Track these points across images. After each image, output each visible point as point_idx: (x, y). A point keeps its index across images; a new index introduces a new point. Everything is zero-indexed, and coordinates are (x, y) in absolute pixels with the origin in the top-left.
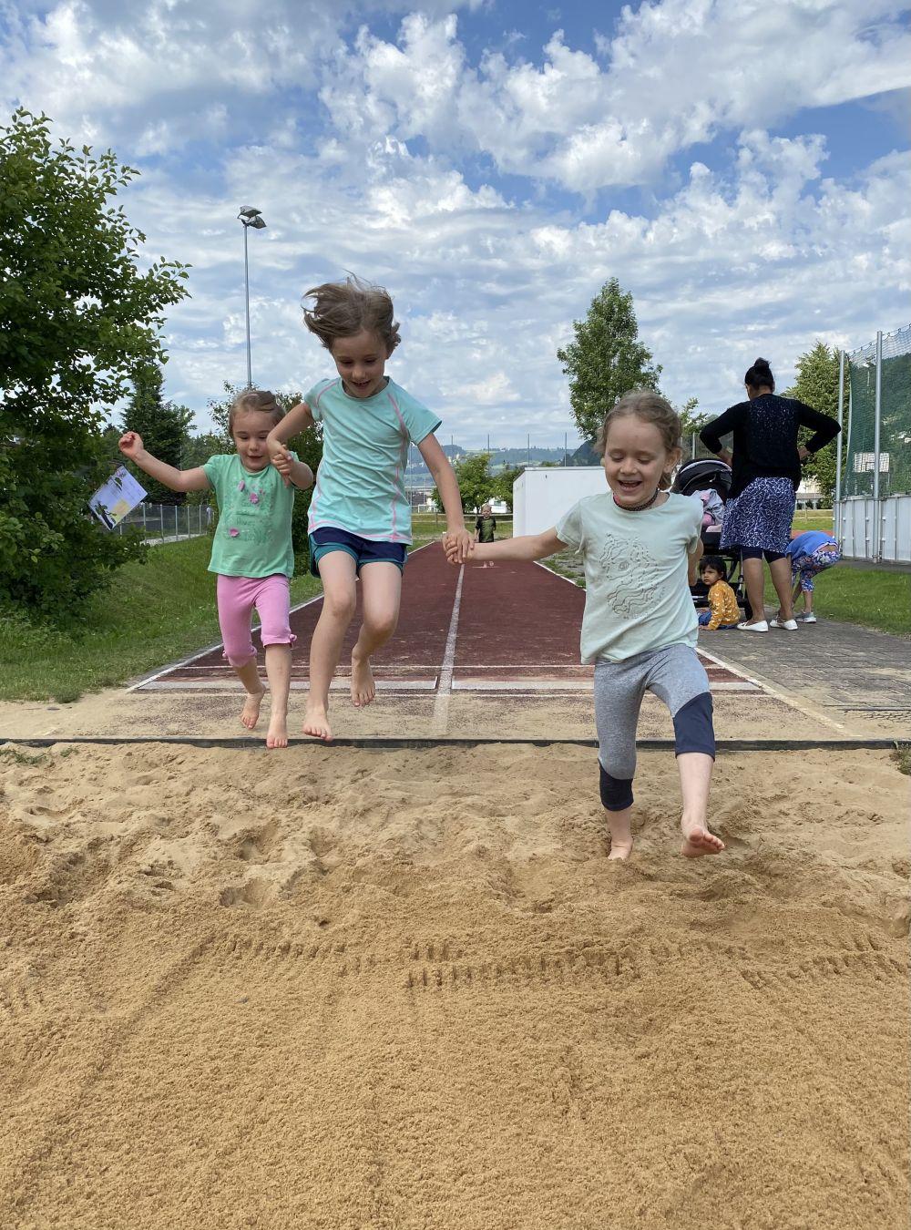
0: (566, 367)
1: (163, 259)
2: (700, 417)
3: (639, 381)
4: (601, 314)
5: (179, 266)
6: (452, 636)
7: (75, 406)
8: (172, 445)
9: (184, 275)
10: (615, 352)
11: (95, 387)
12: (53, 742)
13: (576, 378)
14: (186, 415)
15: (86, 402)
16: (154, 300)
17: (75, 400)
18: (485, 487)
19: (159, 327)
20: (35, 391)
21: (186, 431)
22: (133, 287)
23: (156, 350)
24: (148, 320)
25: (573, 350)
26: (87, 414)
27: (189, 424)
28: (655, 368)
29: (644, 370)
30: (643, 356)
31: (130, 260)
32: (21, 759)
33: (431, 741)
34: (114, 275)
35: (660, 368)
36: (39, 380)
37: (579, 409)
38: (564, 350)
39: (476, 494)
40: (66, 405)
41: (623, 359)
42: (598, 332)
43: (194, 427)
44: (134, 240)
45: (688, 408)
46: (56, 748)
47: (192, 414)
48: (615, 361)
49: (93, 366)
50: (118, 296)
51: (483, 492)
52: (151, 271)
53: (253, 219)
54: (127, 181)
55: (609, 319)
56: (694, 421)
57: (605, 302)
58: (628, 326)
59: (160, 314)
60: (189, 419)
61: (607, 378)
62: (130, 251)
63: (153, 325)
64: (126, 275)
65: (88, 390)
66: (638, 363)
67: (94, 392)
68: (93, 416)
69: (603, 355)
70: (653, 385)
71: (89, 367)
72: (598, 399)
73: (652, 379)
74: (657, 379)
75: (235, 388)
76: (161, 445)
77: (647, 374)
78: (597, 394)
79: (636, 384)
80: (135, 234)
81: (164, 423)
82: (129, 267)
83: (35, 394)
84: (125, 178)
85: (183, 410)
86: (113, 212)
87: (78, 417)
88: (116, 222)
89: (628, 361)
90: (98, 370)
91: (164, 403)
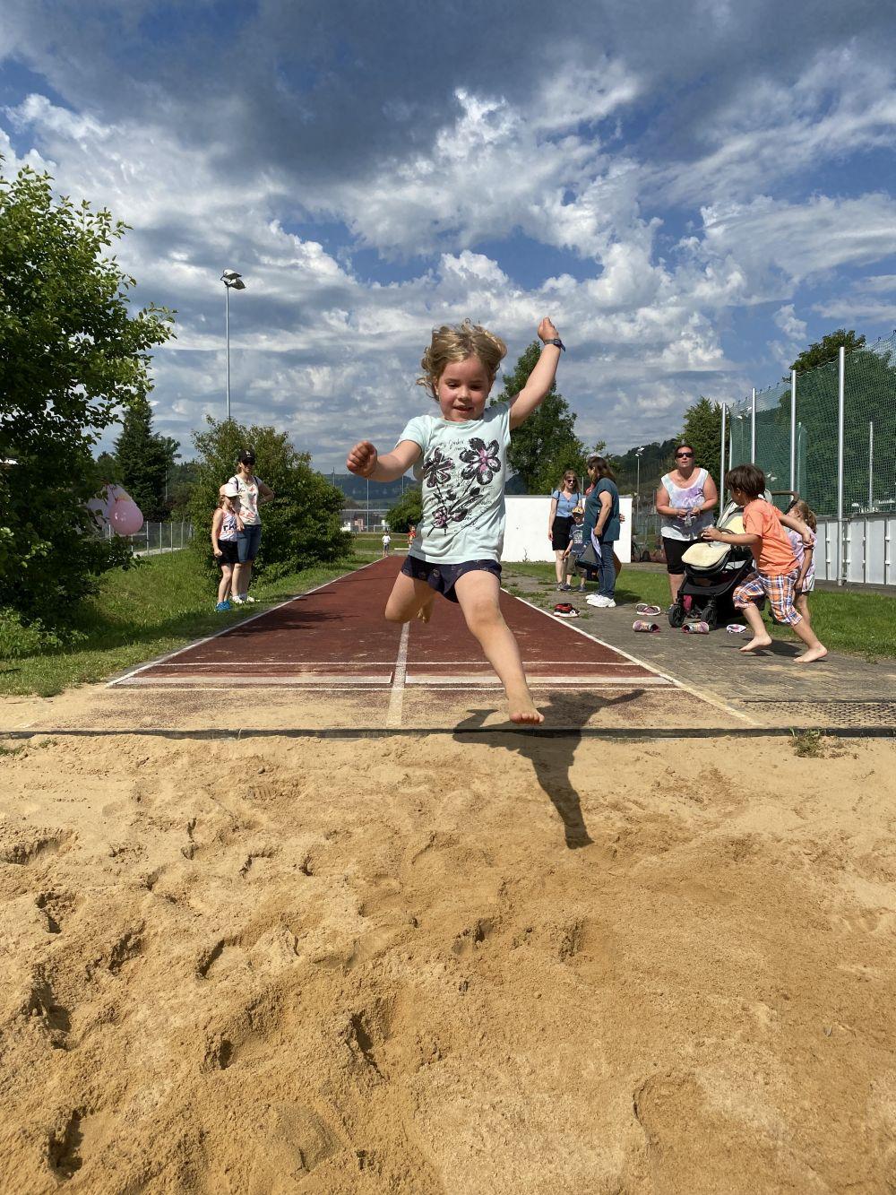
3: (558, 426)
5: (166, 311)
6: (405, 636)
7: (67, 429)
8: (159, 470)
11: (87, 413)
12: (32, 734)
14: (172, 446)
15: (78, 426)
16: (143, 339)
17: (67, 424)
19: (146, 363)
20: (30, 415)
21: (171, 459)
22: (123, 327)
23: (143, 379)
24: (136, 357)
26: (79, 436)
27: (174, 453)
28: (571, 416)
29: (561, 417)
30: (561, 406)
31: (122, 303)
34: (107, 316)
35: (575, 416)
36: (35, 405)
40: (59, 428)
43: (179, 456)
44: (126, 285)
46: (35, 740)
47: (178, 444)
49: (86, 395)
50: (109, 335)
52: (141, 315)
53: (234, 281)
54: (121, 234)
59: (148, 352)
60: (175, 449)
62: (121, 295)
63: (140, 362)
64: (117, 316)
65: (80, 416)
66: (557, 411)
67: (86, 418)
68: (84, 439)
70: (569, 430)
71: (81, 395)
72: (524, 440)
73: (568, 425)
74: (572, 425)
75: (216, 421)
76: (148, 469)
77: (563, 421)
78: (522, 437)
79: (555, 428)
80: (127, 279)
81: (152, 451)
82: (120, 309)
83: (31, 418)
84: (120, 231)
85: (170, 441)
86: (107, 260)
87: (71, 439)
88: (109, 270)
89: (548, 409)
90: (90, 398)
91: (152, 434)
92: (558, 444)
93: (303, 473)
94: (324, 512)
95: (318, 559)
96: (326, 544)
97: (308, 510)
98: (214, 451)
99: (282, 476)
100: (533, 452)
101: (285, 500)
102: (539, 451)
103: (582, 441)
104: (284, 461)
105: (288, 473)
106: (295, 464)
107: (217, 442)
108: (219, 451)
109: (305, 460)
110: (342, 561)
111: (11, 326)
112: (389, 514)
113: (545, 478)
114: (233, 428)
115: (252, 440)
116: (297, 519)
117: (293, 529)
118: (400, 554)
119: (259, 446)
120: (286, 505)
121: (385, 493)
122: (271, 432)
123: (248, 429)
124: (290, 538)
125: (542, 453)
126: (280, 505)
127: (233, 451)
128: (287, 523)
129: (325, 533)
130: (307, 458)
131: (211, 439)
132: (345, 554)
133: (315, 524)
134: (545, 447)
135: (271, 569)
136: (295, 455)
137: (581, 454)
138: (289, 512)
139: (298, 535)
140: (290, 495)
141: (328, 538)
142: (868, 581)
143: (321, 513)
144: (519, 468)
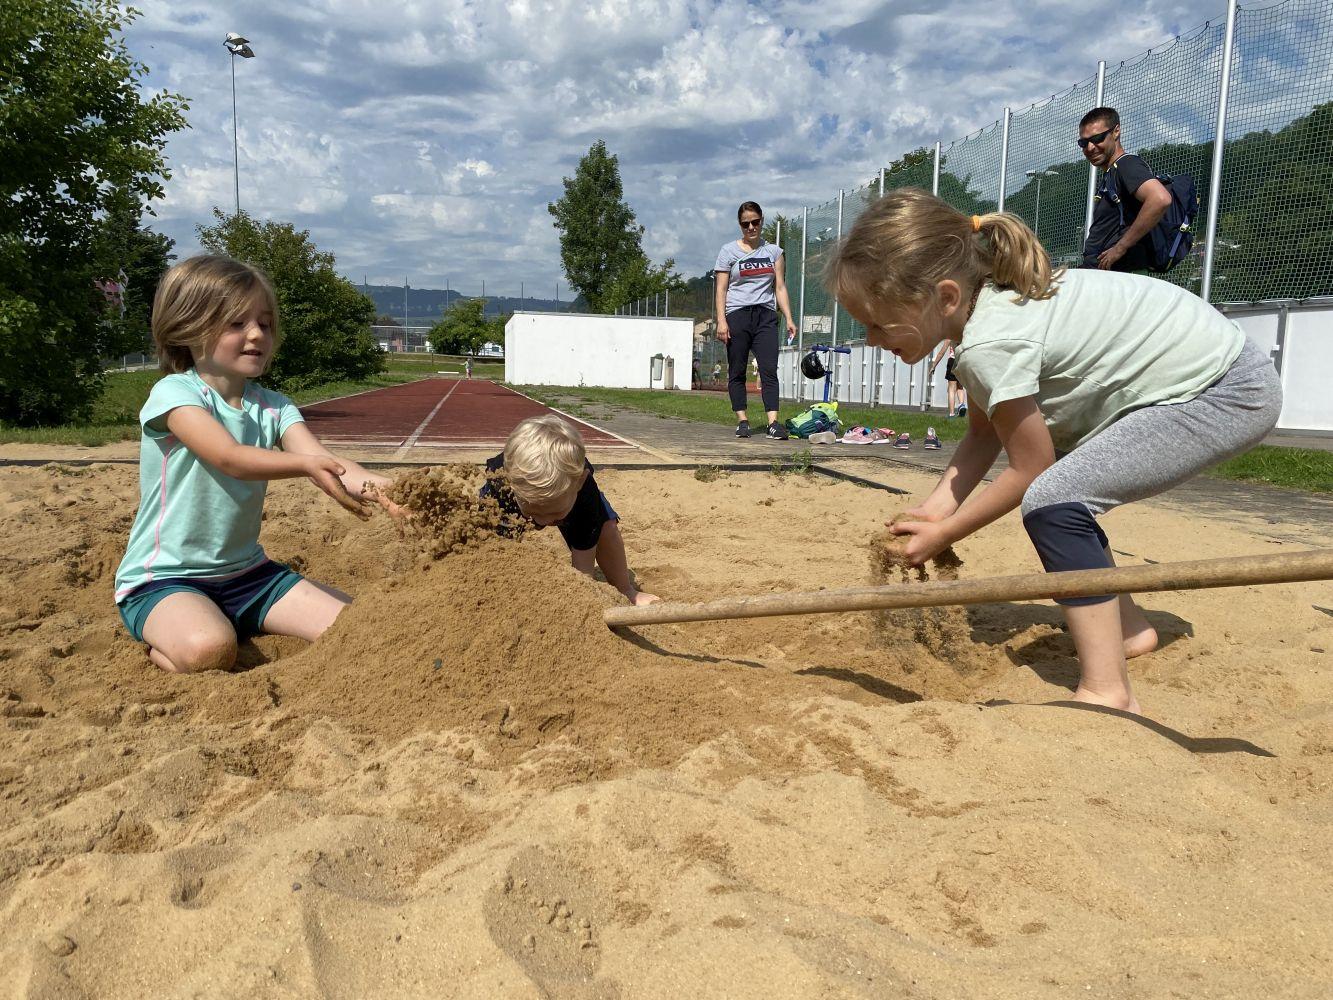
0: (557, 221)
1: (165, 91)
2: (676, 277)
3: (623, 239)
4: (589, 174)
5: (180, 98)
6: (424, 424)
7: (79, 212)
8: (152, 272)
9: (186, 107)
10: (601, 211)
11: (99, 196)
12: (90, 463)
13: (566, 233)
14: (165, 244)
15: (91, 209)
16: (158, 126)
17: (79, 207)
18: (480, 330)
19: (160, 149)
20: (39, 196)
21: (166, 259)
22: (136, 111)
23: (161, 168)
24: (150, 143)
25: (563, 205)
26: (90, 221)
27: (168, 253)
28: (638, 228)
29: (628, 229)
30: (627, 217)
31: (134, 89)
32: (65, 472)
33: (390, 464)
34: (118, 100)
35: (642, 229)
36: (44, 186)
37: (568, 262)
38: (555, 204)
39: (471, 336)
40: (70, 210)
41: (610, 218)
42: (586, 191)
43: (174, 257)
44: (138, 71)
45: (666, 267)
46: (94, 466)
47: (173, 242)
48: (602, 218)
49: (96, 178)
50: (120, 118)
51: (478, 334)
52: (154, 100)
53: (240, 47)
54: (132, 20)
55: (596, 179)
56: (670, 280)
57: (593, 164)
58: (614, 187)
59: (162, 138)
60: (168, 248)
61: (594, 234)
62: (133, 80)
63: (155, 147)
64: (129, 101)
65: (92, 199)
66: (623, 222)
67: (98, 201)
68: (96, 223)
69: (591, 212)
70: (636, 244)
71: (91, 179)
72: (586, 253)
73: (633, 239)
74: (639, 239)
75: (225, 215)
76: (138, 271)
77: (630, 234)
78: (585, 249)
79: (621, 242)
80: (139, 67)
81: (143, 249)
82: (133, 94)
83: (39, 200)
84: (130, 17)
85: (162, 238)
86: (115, 43)
87: (82, 223)
88: (119, 53)
89: (613, 220)
90: (100, 181)
91: (141, 228)
92: (625, 260)
93: (327, 277)
94: (351, 322)
95: (346, 375)
96: (355, 359)
97: (333, 320)
98: (223, 248)
99: (302, 278)
100: (597, 269)
101: (307, 305)
102: (603, 267)
103: (649, 258)
104: (304, 263)
105: (308, 276)
106: (317, 267)
107: (227, 238)
108: (228, 248)
109: (329, 263)
110: (372, 378)
111: (29, 111)
112: (431, 332)
113: (609, 298)
114: (245, 223)
115: (267, 238)
116: (319, 328)
117: (315, 338)
118: (443, 377)
119: (275, 245)
120: (307, 311)
121: (429, 309)
122: (289, 230)
123: (263, 225)
124: (313, 348)
125: (606, 269)
126: (300, 312)
127: (245, 248)
128: (308, 331)
129: (354, 347)
130: (330, 259)
131: (220, 235)
132: (377, 371)
133: (342, 337)
134: (610, 260)
135: (291, 381)
136: (317, 257)
137: (648, 272)
138: (310, 319)
139: (321, 346)
140: (311, 300)
141: (357, 352)
142: (896, 403)
143: (348, 324)
144: (581, 286)
